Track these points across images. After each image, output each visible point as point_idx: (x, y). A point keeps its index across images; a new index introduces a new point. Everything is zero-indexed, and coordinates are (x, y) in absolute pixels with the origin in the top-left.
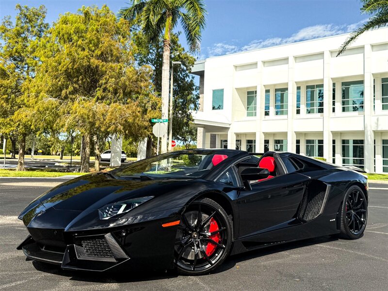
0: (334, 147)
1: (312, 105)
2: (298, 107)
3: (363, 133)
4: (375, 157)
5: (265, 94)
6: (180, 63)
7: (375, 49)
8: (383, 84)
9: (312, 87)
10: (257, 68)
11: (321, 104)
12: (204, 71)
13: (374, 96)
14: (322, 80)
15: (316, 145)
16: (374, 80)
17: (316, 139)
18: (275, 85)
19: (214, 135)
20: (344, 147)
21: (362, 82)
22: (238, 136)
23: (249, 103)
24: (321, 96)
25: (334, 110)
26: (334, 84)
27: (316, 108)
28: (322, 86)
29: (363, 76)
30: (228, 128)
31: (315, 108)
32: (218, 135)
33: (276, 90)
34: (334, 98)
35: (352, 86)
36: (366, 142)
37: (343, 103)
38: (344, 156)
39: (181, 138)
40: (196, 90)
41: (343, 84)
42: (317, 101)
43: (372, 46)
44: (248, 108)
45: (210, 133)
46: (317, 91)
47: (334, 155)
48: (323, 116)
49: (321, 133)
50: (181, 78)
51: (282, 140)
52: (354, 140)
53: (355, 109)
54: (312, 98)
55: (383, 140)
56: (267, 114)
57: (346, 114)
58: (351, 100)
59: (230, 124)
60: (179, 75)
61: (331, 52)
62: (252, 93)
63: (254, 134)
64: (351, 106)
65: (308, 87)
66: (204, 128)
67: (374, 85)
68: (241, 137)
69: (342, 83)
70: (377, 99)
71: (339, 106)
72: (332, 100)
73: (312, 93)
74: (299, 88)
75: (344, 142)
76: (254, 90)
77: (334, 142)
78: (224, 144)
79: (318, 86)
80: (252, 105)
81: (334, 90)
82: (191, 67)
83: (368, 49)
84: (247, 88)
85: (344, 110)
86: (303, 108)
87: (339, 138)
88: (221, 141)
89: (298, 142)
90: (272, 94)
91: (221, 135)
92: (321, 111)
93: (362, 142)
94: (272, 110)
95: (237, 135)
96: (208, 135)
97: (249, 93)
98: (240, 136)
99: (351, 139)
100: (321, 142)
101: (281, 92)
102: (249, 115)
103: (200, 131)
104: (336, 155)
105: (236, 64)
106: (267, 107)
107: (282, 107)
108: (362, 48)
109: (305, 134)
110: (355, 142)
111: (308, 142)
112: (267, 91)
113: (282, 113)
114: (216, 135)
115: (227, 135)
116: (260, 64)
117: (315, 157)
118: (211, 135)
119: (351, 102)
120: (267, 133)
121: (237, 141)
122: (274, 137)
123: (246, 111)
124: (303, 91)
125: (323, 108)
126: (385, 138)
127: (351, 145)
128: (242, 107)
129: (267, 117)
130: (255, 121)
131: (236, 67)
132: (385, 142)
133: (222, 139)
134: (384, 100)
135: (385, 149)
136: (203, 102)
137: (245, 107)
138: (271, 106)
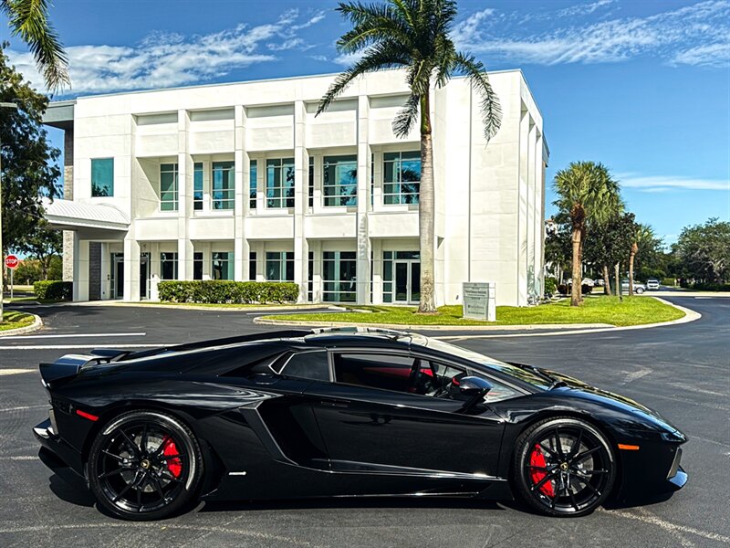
0: (311, 265)
1: (277, 193)
2: (253, 195)
3: (354, 241)
4: (372, 280)
5: (193, 171)
6: (15, 105)
7: (374, 103)
8: (385, 163)
9: (277, 162)
10: (177, 121)
11: (292, 192)
12: (73, 121)
13: (372, 182)
14: (292, 151)
15: (284, 261)
16: (373, 155)
17: (283, 251)
18: (212, 155)
19: (96, 243)
20: (326, 264)
21: (354, 158)
22: (145, 246)
23: (165, 185)
24: (291, 178)
25: (311, 204)
26: (311, 160)
27: (283, 198)
28: (292, 161)
29: (356, 148)
30: (124, 232)
31: (281, 198)
32: (105, 243)
33: (215, 165)
34: (311, 182)
35: (339, 163)
36: (359, 255)
37: (326, 191)
38: (326, 278)
39: (31, 246)
40: (53, 156)
41: (326, 159)
42: (284, 187)
43: (370, 99)
44: (162, 194)
45: (88, 241)
46: (285, 168)
47: (311, 278)
48: (294, 213)
49: (291, 242)
50: (20, 135)
51: (227, 253)
52: (341, 253)
53: (344, 201)
54: (277, 183)
55: (385, 253)
56: (198, 206)
57: (330, 210)
58: (337, 186)
59: (128, 225)
60: (14, 129)
61: (307, 104)
62: (170, 167)
63: (175, 242)
64: (337, 196)
65: (269, 162)
66: (75, 231)
67: (373, 164)
68: (149, 248)
69: (325, 157)
70: (378, 187)
71: (319, 196)
72: (307, 187)
73: (277, 172)
74: (253, 163)
75: (326, 255)
76: (174, 163)
77: (311, 255)
78: (117, 260)
79: (286, 161)
80: (171, 191)
81: (311, 169)
82: (40, 114)
83: (363, 102)
84: (161, 158)
85: (327, 203)
86: (261, 198)
87: (319, 248)
88: (112, 254)
89: (253, 256)
90: (207, 171)
91: (110, 243)
92: (291, 204)
93: (353, 255)
94: (207, 200)
95: (143, 244)
96: (85, 244)
97: (163, 167)
98: (147, 245)
99: (337, 250)
100: (291, 255)
101: (223, 167)
102: (164, 207)
103: (68, 237)
104: (314, 276)
105: (137, 111)
106: (198, 195)
107: (225, 195)
108: (354, 101)
109: (265, 242)
110: (343, 255)
111: (270, 255)
112: (198, 166)
113: (226, 206)
114: (100, 243)
115: (123, 243)
116: (182, 115)
117: (281, 281)
118: (90, 243)
119: (338, 191)
120: (198, 241)
121: (143, 255)
122: (211, 248)
123: (160, 201)
124: (261, 168)
125: (293, 200)
126: (388, 249)
127: (337, 260)
128: (151, 193)
129: (198, 213)
130: (177, 218)
131: (137, 117)
132: (387, 255)
133: (113, 251)
134: (387, 189)
135: (387, 266)
136: (72, 182)
137: (157, 194)
138: (205, 193)
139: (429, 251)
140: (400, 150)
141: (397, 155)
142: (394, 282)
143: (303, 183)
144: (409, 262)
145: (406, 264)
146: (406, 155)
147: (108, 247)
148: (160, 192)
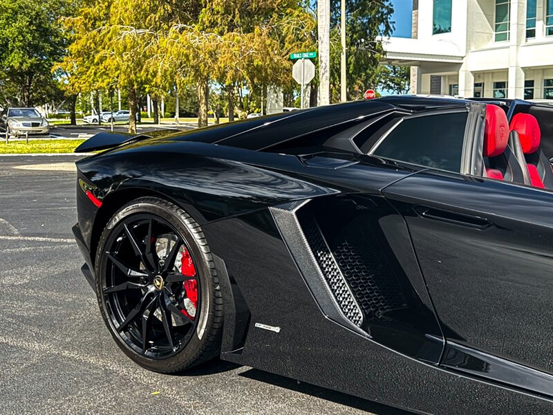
19: (436, 76)
22: (479, 76)
23: (499, 18)
30: (459, 65)
32: (445, 76)
44: (497, 26)
45: (430, 74)
59: (463, 58)
63: (506, 71)
66: (419, 66)
68: (484, 79)
78: (454, 91)
80: (504, 22)
88: (450, 86)
91: (449, 76)
94: (540, 27)
95: (477, 74)
96: (427, 78)
98: (482, 76)
102: (498, 38)
103: (414, 70)
106: (531, 23)
114: (440, 77)
115: (458, 75)
118: (431, 77)
120: (530, 68)
121: (476, 85)
122: (543, 75)
123: (494, 33)
128: (486, 27)
129: (531, 40)
130: (508, 47)
133: (450, 83)
136: (417, 23)
137: (492, 26)
138: (539, 20)
147: (447, 79)
148: (494, 24)
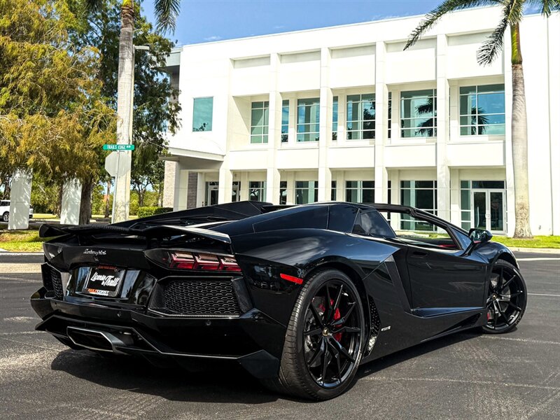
1: (355, 126)
2: (335, 128)
3: (433, 170)
4: (450, 208)
5: (281, 107)
7: (451, 42)
8: (461, 97)
9: (356, 98)
10: (270, 64)
11: (372, 125)
12: (179, 66)
13: (450, 115)
14: (374, 87)
16: (450, 89)
18: (297, 93)
19: (193, 173)
20: (403, 193)
21: (433, 92)
22: (235, 175)
23: (254, 122)
25: (389, 135)
26: (390, 95)
28: (373, 96)
29: (435, 82)
30: (220, 162)
31: (360, 130)
32: (201, 173)
33: (299, 101)
34: (390, 116)
37: (403, 124)
41: (403, 94)
43: (448, 37)
44: (252, 129)
45: (188, 171)
48: (374, 143)
54: (355, 116)
55: (462, 182)
56: (285, 139)
57: (406, 140)
58: (413, 118)
59: (223, 156)
61: (387, 44)
62: (259, 104)
63: (264, 172)
64: (413, 128)
65: (349, 98)
66: (178, 161)
67: (450, 97)
68: (241, 178)
69: (401, 92)
70: (455, 119)
71: (396, 128)
73: (355, 107)
74: (335, 99)
75: (403, 184)
76: (264, 100)
77: (389, 184)
78: (211, 188)
79: (365, 97)
80: (260, 125)
81: (390, 103)
83: (442, 41)
84: (252, 97)
85: (403, 134)
86: (342, 131)
87: (396, 178)
88: (207, 183)
89: (334, 184)
90: (292, 107)
91: (206, 173)
92: (370, 135)
93: (430, 184)
94: (292, 133)
95: (235, 173)
96: (185, 174)
97: (254, 105)
98: (238, 175)
99: (413, 179)
100: (371, 184)
101: (307, 105)
102: (253, 140)
105: (235, 56)
106: (285, 129)
107: (308, 128)
108: (434, 39)
109: (345, 171)
110: (419, 184)
111: (349, 184)
112: (286, 103)
114: (197, 173)
115: (218, 173)
116: (275, 59)
118: (189, 173)
119: (414, 123)
120: (285, 170)
121: (235, 183)
122: (295, 177)
123: (250, 135)
124: (342, 103)
125: (374, 132)
126: (465, 178)
127: (413, 189)
128: (242, 126)
129: (285, 145)
130: (266, 150)
131: (234, 61)
132: (464, 184)
133: (207, 180)
134: (463, 121)
135: (464, 195)
137: (248, 128)
138: (291, 127)
139: (524, 176)
140: (477, 85)
141: (472, 89)
142: (472, 211)
143: (383, 115)
144: (488, 192)
145: (484, 193)
146: (482, 88)
147: (203, 176)
148: (250, 127)
